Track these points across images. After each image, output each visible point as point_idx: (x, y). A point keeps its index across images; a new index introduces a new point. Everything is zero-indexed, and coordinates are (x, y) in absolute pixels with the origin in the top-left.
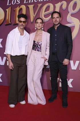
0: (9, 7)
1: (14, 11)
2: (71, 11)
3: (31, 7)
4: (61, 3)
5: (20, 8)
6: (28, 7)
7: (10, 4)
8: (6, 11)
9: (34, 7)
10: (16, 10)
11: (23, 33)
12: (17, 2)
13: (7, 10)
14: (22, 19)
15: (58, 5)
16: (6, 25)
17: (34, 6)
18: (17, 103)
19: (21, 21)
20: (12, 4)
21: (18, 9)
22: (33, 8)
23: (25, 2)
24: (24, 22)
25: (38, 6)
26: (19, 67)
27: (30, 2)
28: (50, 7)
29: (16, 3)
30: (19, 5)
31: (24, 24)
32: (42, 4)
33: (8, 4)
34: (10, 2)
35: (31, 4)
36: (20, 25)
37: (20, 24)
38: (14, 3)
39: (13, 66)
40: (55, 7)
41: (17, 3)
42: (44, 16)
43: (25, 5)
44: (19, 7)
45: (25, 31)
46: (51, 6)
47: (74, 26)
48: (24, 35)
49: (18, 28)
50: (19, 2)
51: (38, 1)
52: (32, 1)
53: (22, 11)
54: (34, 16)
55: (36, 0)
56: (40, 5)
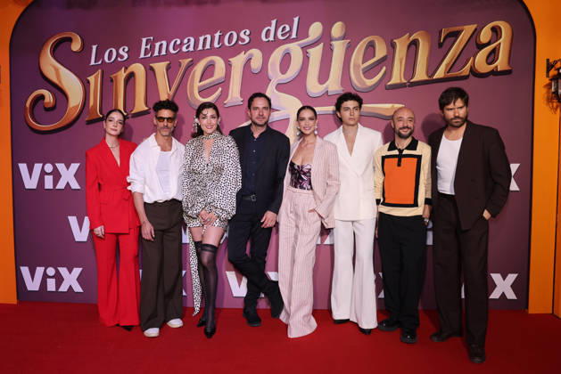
0: (97, 70)
1: (112, 81)
2: (276, 77)
3: (160, 68)
4: (247, 54)
5: (127, 72)
6: (152, 69)
7: (100, 62)
8: (88, 82)
9: (168, 68)
10: (116, 77)
11: (171, 145)
12: (118, 55)
13: (91, 79)
14: (166, 113)
15: (238, 61)
16: (90, 122)
17: (169, 64)
19: (161, 118)
20: (103, 61)
21: (122, 75)
22: (167, 70)
23: (142, 56)
24: (168, 119)
25: (180, 66)
27: (156, 54)
28: (216, 65)
29: (117, 58)
30: (126, 64)
32: (190, 59)
33: (93, 63)
34: (99, 55)
35: (160, 59)
36: (161, 128)
38: (110, 58)
39: (153, 232)
40: (229, 66)
41: (119, 59)
42: (199, 92)
43: (143, 61)
44: (126, 68)
45: (174, 140)
46: (220, 63)
47: (288, 119)
48: (173, 150)
49: (156, 136)
50: (126, 56)
51: (181, 50)
52: (164, 53)
53: (135, 79)
54: (169, 95)
55: (174, 49)
56: (185, 62)
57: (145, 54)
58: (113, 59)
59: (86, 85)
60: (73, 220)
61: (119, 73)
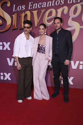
0: (15, 13)
1: (20, 17)
2: (72, 15)
3: (35, 13)
4: (63, 8)
6: (33, 13)
7: (16, 11)
8: (13, 17)
9: (38, 13)
10: (21, 16)
12: (22, 8)
13: (14, 16)
15: (60, 11)
16: (13, 30)
17: (38, 11)
18: (24, 99)
19: (25, 27)
21: (23, 15)
22: (37, 13)
23: (29, 8)
25: (41, 12)
26: (26, 67)
27: (34, 8)
28: (53, 12)
30: (25, 11)
32: (45, 10)
33: (14, 11)
34: (16, 8)
35: (35, 10)
39: (21, 67)
40: (57, 12)
41: (22, 10)
42: (47, 21)
44: (24, 13)
49: (24, 33)
50: (24, 8)
51: (42, 7)
52: (36, 7)
53: (27, 17)
54: (38, 21)
55: (39, 6)
56: (43, 11)
57: (30, 8)
58: (20, 10)
59: (12, 18)
60: (8, 59)
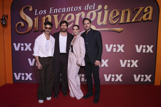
0: (37, 17)
1: (41, 20)
3: (56, 16)
4: (81, 13)
5: (46, 17)
6: (53, 17)
7: (38, 14)
8: (34, 20)
11: (49, 38)
12: (43, 12)
13: (35, 19)
14: (48, 26)
15: (78, 15)
16: (34, 32)
17: (58, 16)
19: (47, 28)
20: (39, 14)
21: (44, 18)
22: (58, 17)
23: (50, 13)
24: (49, 28)
25: (61, 16)
26: (47, 67)
27: (54, 12)
28: (72, 17)
30: (46, 15)
31: (49, 30)
33: (36, 14)
34: (38, 12)
35: (55, 14)
37: (46, 30)
39: (41, 67)
40: (75, 17)
41: (43, 14)
43: (51, 15)
44: (46, 16)
46: (73, 15)
48: (50, 40)
49: (45, 33)
50: (45, 13)
51: (62, 11)
52: (57, 12)
53: (48, 19)
54: (58, 24)
55: (60, 11)
56: (63, 15)
58: (42, 14)
59: (34, 21)
60: (29, 60)
61: (43, 18)
